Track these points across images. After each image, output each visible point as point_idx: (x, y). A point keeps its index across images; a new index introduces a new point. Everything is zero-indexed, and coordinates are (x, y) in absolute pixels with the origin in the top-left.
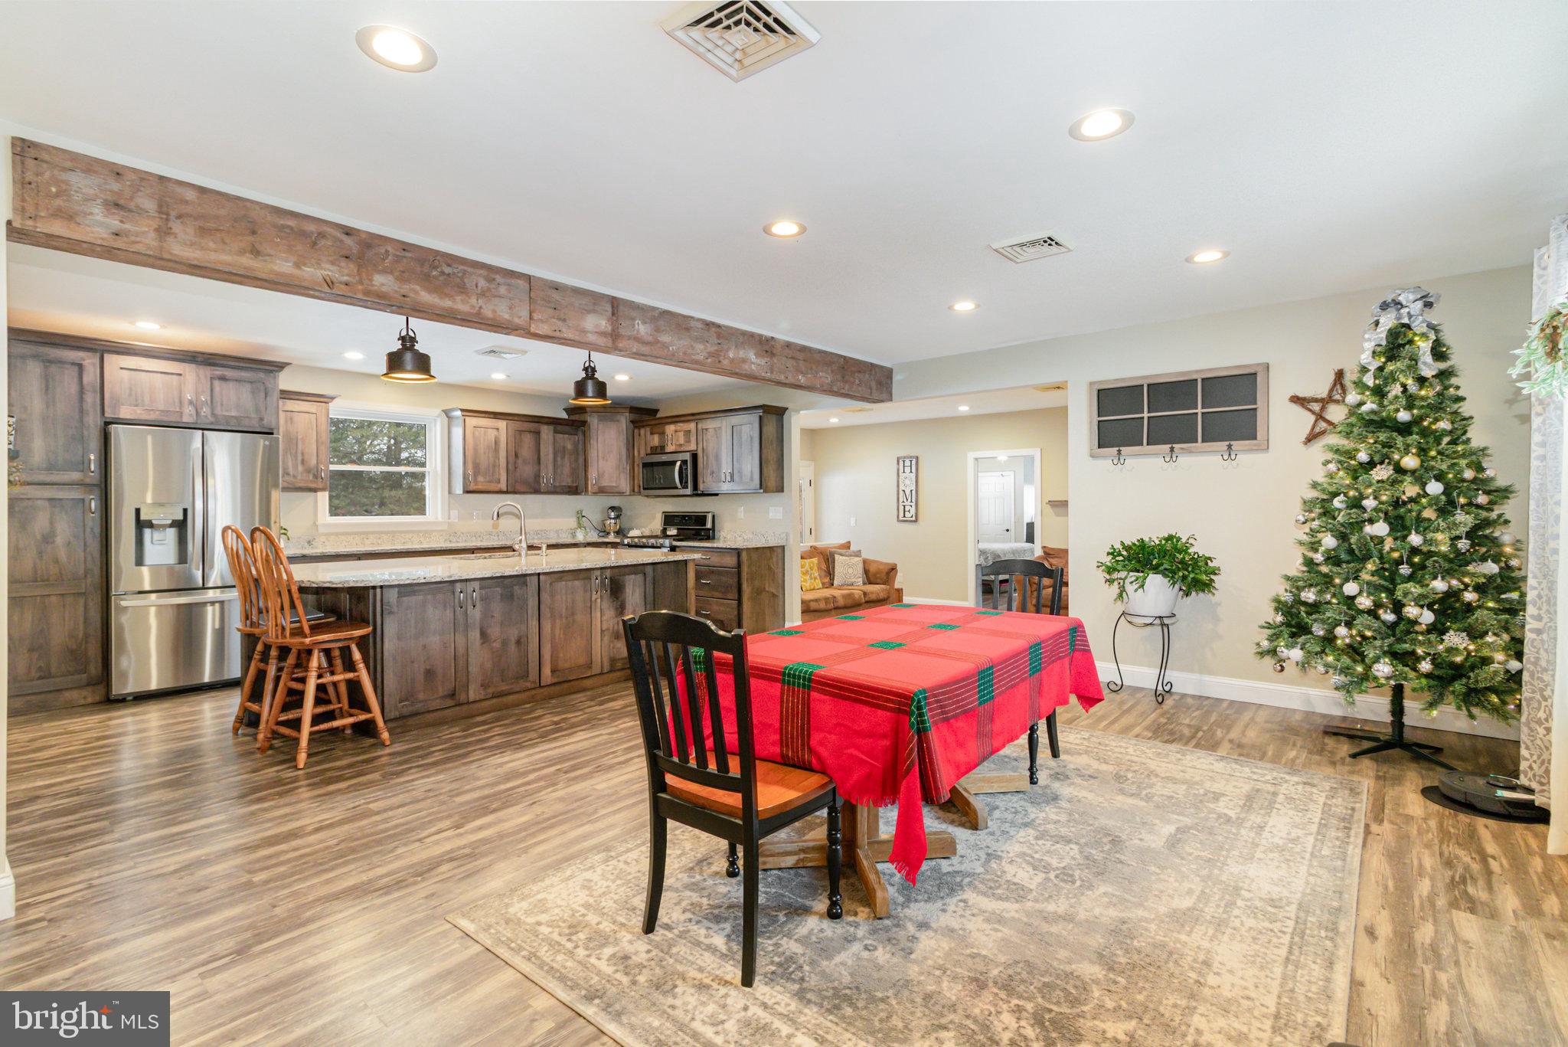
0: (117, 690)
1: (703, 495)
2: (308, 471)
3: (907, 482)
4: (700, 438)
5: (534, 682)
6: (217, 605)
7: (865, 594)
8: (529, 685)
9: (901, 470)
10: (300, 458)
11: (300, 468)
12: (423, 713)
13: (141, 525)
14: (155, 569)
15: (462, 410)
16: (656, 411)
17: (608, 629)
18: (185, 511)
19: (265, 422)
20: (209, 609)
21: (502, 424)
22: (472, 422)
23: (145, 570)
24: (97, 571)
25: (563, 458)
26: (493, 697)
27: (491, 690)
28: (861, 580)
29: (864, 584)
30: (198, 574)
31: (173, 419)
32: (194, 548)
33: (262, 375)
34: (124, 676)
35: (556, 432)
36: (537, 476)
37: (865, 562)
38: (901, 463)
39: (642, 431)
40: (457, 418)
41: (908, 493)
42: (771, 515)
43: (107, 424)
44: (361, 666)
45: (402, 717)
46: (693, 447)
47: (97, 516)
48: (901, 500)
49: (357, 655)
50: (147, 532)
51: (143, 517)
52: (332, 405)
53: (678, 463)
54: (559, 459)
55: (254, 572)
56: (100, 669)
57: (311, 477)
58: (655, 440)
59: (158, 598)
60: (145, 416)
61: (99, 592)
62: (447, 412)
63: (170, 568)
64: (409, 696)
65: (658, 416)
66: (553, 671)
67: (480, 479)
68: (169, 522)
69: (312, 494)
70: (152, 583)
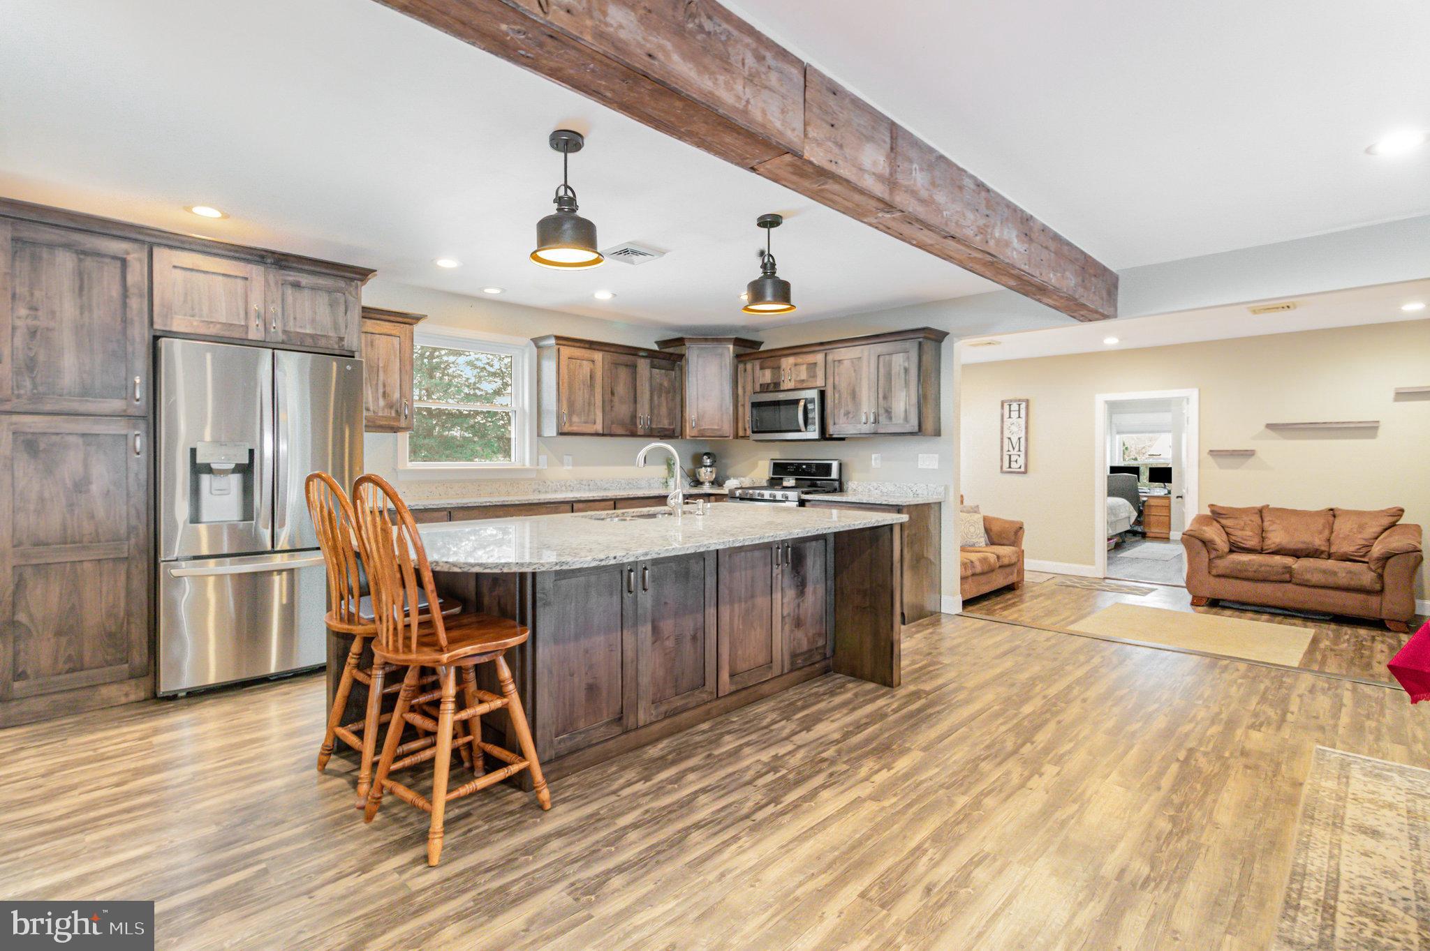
0: (165, 687)
1: (832, 439)
2: (390, 406)
3: (1014, 428)
4: (830, 371)
5: (712, 693)
6: (284, 574)
7: (998, 557)
8: (704, 696)
9: (1006, 415)
10: (381, 391)
11: (382, 403)
12: (584, 748)
13: (198, 469)
14: (215, 529)
15: (557, 338)
16: (761, 343)
17: (789, 615)
18: (251, 452)
19: (345, 343)
20: (276, 578)
21: (598, 356)
22: (566, 351)
23: (202, 529)
24: (142, 529)
25: (660, 397)
26: (665, 718)
27: (663, 708)
28: (983, 540)
29: (987, 545)
30: (267, 534)
31: (237, 334)
32: (261, 500)
33: (342, 284)
34: (177, 667)
35: (653, 366)
36: (634, 417)
37: (985, 519)
38: (1006, 407)
39: (749, 366)
40: (549, 347)
41: (1015, 440)
42: (921, 465)
43: (156, 338)
44: (511, 687)
45: (559, 757)
46: (820, 382)
47: (143, 457)
48: (1006, 448)
49: (505, 672)
50: (205, 479)
51: (199, 460)
52: (418, 328)
53: (802, 403)
54: (656, 398)
55: (355, 542)
56: (145, 659)
57: (393, 414)
58: (767, 376)
59: (217, 565)
60: (203, 330)
61: (145, 557)
62: (536, 341)
63: (232, 528)
64: (567, 726)
65: (762, 348)
66: (732, 675)
67: (575, 419)
68: (232, 466)
69: (390, 436)
70: (210, 546)
